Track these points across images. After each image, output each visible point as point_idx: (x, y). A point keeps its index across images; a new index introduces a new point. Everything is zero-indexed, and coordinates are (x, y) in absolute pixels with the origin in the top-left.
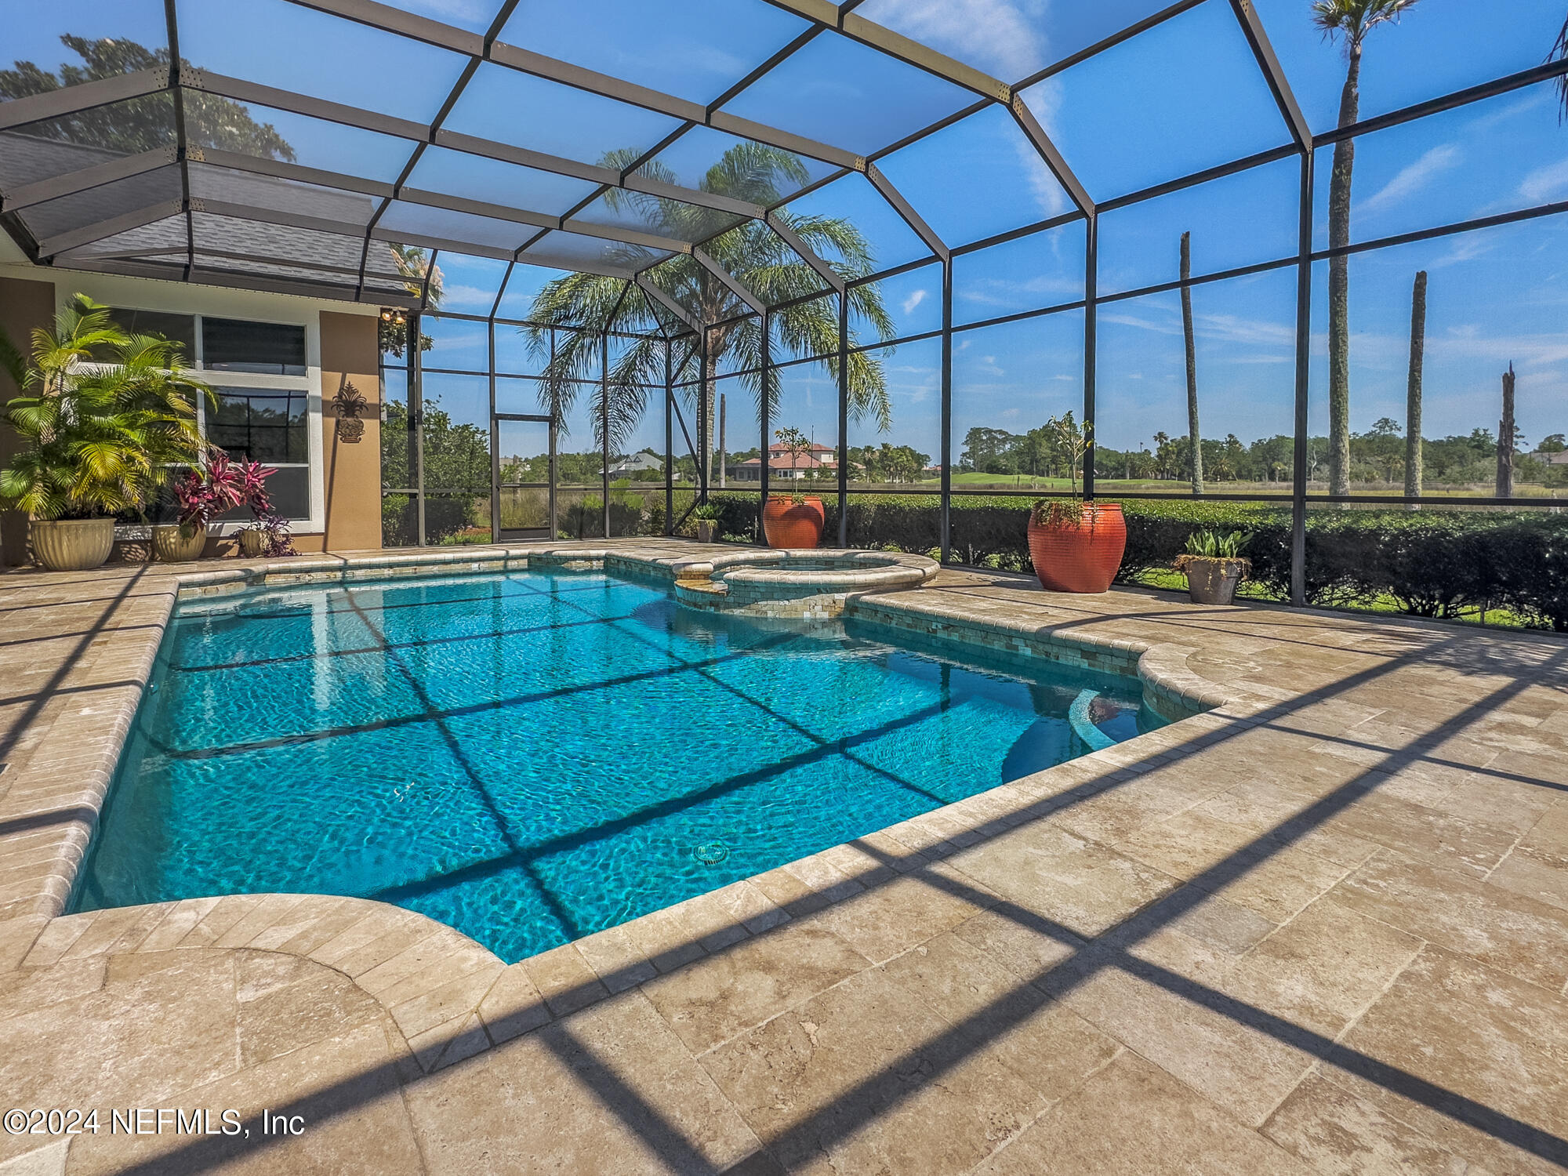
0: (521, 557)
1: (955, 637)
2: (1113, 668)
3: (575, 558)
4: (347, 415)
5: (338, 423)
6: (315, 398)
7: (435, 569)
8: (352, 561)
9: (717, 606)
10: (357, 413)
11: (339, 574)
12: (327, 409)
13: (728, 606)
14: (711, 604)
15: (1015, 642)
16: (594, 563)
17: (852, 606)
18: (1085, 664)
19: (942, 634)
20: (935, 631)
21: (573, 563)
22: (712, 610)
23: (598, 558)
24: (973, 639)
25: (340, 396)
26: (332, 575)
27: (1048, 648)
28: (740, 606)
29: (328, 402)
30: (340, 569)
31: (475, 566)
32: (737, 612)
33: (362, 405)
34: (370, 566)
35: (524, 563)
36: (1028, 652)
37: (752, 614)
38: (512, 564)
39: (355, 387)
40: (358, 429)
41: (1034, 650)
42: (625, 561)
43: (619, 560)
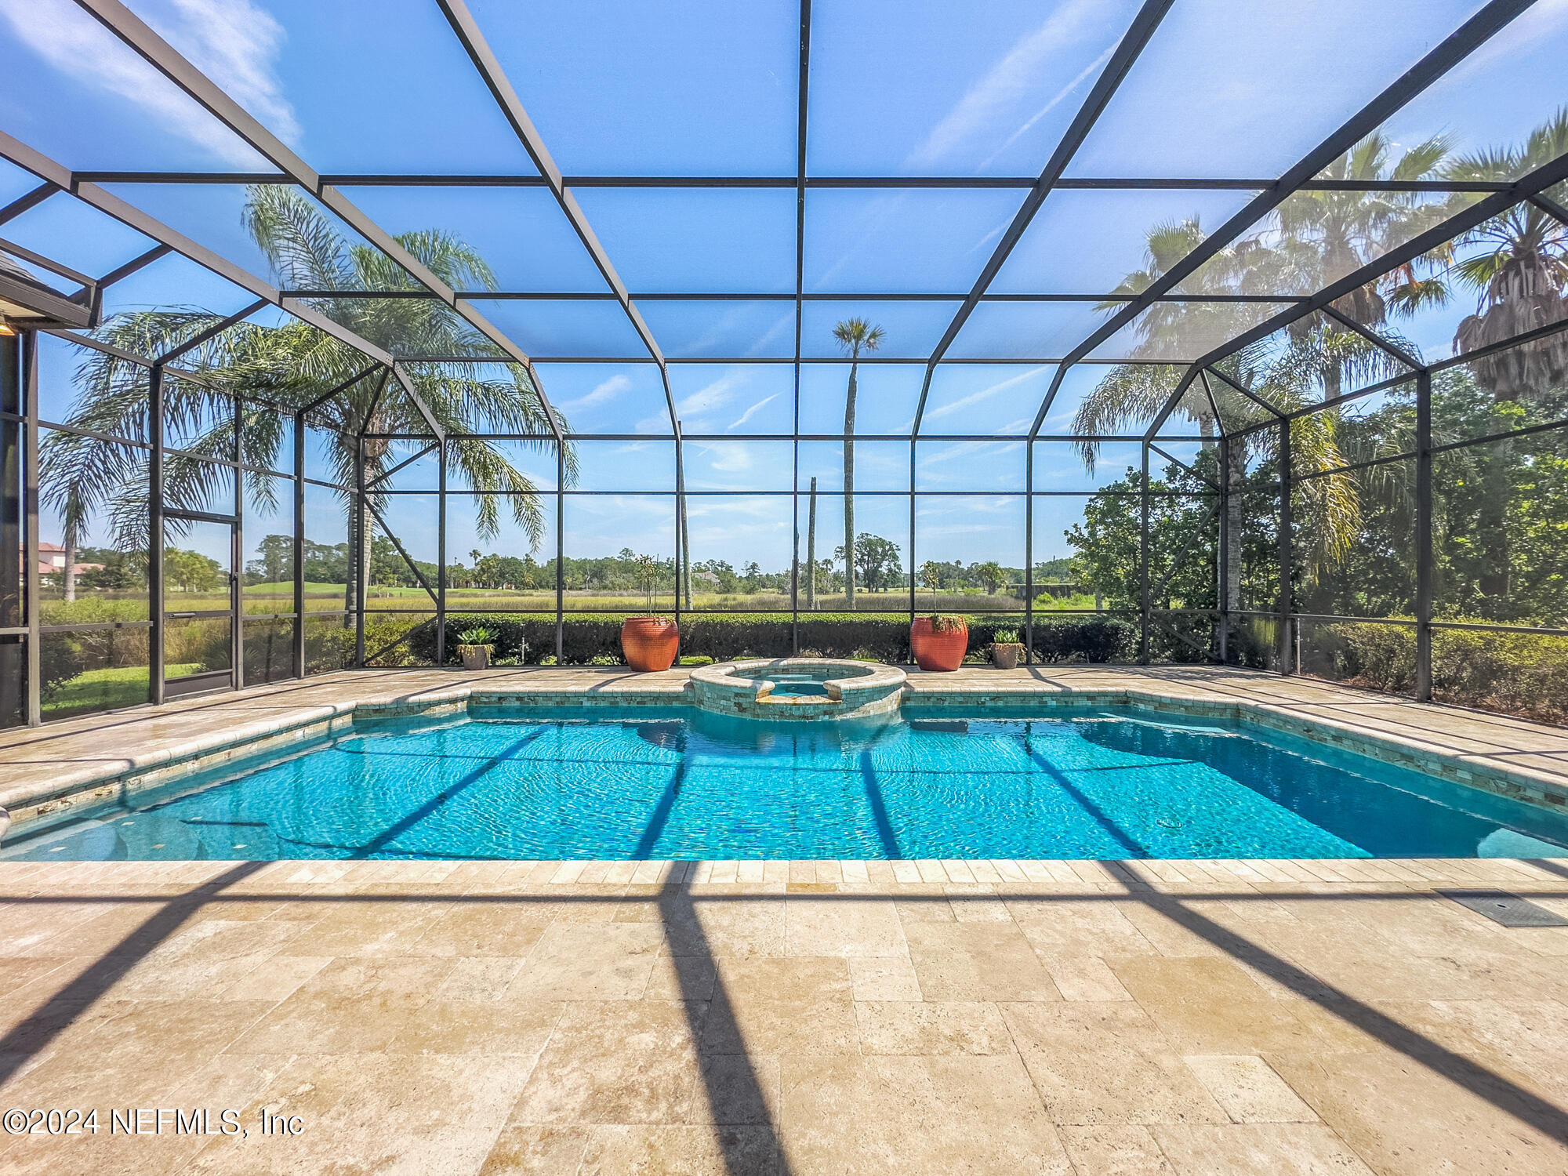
0: (346, 713)
1: (1000, 704)
2: (1105, 702)
3: (439, 703)
7: (254, 749)
8: (141, 759)
9: (831, 714)
11: (116, 787)
13: (841, 712)
14: (825, 713)
15: (1045, 699)
16: (459, 705)
17: (905, 699)
18: (1089, 703)
19: (989, 704)
20: (984, 703)
21: (437, 709)
22: (827, 718)
23: (462, 700)
24: (1015, 703)
26: (103, 791)
27: (1067, 699)
28: (851, 710)
30: (120, 778)
31: (298, 735)
32: (850, 716)
34: (166, 764)
35: (348, 719)
36: (1054, 703)
37: (861, 715)
38: (337, 723)
41: (1057, 701)
42: (519, 697)
43: (502, 697)
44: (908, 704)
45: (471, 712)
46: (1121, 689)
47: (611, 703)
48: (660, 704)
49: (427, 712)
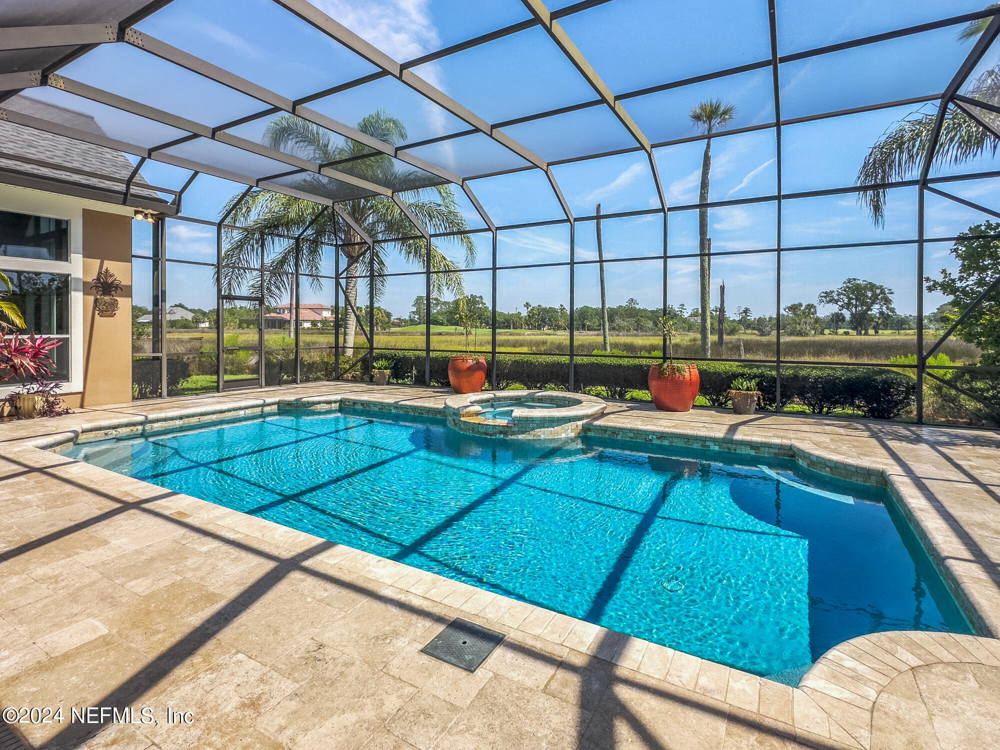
0: (273, 404)
1: (666, 443)
2: (769, 453)
3: (319, 403)
4: (104, 294)
5: (96, 301)
6: (77, 279)
7: (214, 417)
8: (151, 416)
9: (506, 434)
10: (113, 293)
11: (140, 428)
12: (87, 288)
13: (513, 433)
14: (501, 433)
15: (707, 443)
16: (333, 405)
17: (586, 429)
18: (753, 453)
19: (655, 442)
20: (651, 440)
21: (318, 406)
22: (502, 436)
23: (335, 402)
24: (679, 443)
25: (98, 279)
26: (134, 429)
27: (729, 445)
28: (522, 433)
29: (88, 283)
30: (141, 423)
31: (242, 413)
32: (520, 437)
33: (117, 287)
34: (165, 420)
35: (275, 407)
36: (717, 448)
37: (531, 438)
38: (267, 409)
39: (111, 271)
40: (114, 305)
41: (720, 446)
42: (363, 403)
43: (355, 403)
44: (589, 434)
45: (340, 410)
46: (786, 442)
47: (405, 412)
48: (431, 416)
49: (312, 408)
